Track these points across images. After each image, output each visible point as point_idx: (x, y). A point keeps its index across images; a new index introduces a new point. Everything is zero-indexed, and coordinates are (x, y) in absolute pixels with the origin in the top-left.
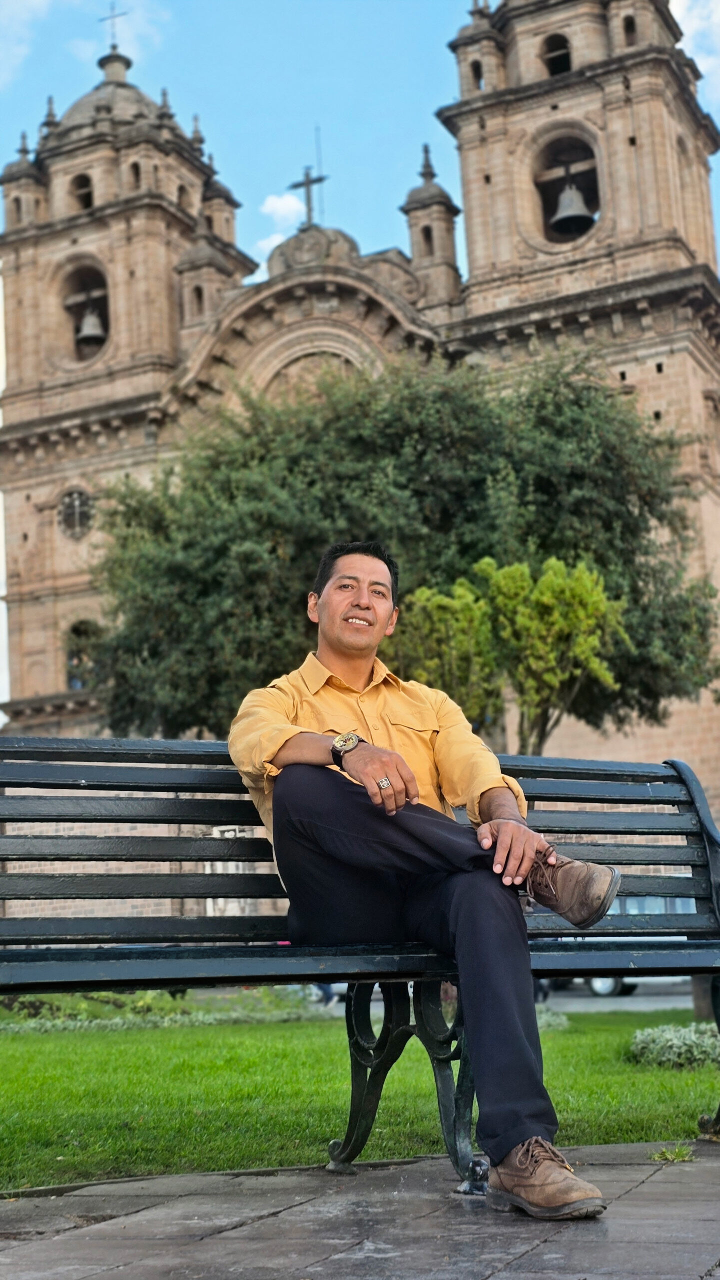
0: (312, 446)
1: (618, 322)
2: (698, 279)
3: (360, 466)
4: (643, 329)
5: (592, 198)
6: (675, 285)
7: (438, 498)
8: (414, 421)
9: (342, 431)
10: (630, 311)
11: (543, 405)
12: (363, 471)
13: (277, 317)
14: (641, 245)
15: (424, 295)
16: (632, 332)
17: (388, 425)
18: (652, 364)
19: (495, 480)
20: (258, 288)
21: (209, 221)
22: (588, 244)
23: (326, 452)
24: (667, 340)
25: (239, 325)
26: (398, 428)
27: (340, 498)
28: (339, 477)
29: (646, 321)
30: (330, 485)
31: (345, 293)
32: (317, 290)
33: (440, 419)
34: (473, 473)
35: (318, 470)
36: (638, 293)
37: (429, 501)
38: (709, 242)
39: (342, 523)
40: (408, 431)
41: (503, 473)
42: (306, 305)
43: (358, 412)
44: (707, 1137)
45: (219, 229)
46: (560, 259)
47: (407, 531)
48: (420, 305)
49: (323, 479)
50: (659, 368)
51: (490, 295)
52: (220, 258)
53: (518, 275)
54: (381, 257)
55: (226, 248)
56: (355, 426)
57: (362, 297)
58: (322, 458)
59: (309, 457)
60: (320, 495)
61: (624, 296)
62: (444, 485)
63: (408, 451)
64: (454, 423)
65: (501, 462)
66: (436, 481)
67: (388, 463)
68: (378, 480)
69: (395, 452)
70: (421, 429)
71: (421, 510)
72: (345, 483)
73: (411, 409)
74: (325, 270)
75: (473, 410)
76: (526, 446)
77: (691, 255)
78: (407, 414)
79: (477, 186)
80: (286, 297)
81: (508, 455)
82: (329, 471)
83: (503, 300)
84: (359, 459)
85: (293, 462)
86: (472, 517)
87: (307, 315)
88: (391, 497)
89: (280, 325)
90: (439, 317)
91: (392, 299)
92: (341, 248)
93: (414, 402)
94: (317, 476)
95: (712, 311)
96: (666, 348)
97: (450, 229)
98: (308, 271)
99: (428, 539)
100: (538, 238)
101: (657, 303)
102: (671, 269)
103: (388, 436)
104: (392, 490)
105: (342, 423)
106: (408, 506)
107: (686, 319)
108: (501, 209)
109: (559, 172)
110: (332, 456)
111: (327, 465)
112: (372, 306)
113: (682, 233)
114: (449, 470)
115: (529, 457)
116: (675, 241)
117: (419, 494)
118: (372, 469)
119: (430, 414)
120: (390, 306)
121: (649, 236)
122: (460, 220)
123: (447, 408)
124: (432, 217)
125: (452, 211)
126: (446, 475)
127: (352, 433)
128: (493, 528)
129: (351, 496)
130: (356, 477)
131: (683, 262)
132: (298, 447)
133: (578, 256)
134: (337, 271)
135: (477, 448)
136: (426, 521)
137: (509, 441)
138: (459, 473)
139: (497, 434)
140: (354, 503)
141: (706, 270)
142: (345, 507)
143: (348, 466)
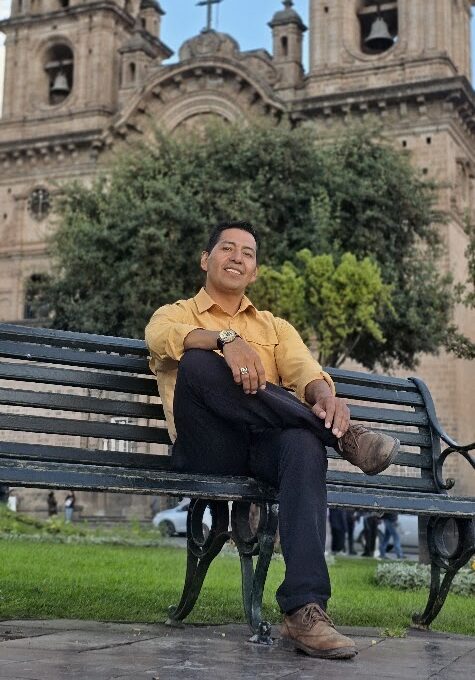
0: (198, 169)
1: (404, 108)
2: (458, 85)
3: (229, 185)
4: (420, 115)
5: (393, 28)
6: (443, 88)
7: (278, 210)
8: (267, 158)
9: (219, 161)
10: (412, 102)
11: (351, 155)
12: (231, 188)
13: (182, 87)
14: (423, 60)
15: (279, 80)
16: (413, 115)
17: (249, 160)
18: (423, 138)
19: (316, 200)
20: (172, 67)
21: (144, 22)
22: (388, 57)
23: (207, 173)
24: (435, 122)
25: (157, 90)
26: (256, 161)
27: (213, 204)
28: (214, 191)
29: (423, 109)
30: (208, 195)
31: (227, 75)
32: (210, 72)
33: (283, 159)
34: (302, 195)
35: (201, 185)
36: (418, 91)
37: (271, 211)
38: (468, 62)
39: (213, 220)
40: (262, 164)
41: (322, 196)
42: (202, 80)
43: (230, 150)
44: (417, 626)
45: (150, 27)
46: (370, 65)
48: (276, 87)
49: (204, 191)
50: (429, 140)
51: (322, 85)
52: (148, 46)
53: (341, 73)
54: (253, 54)
55: (153, 40)
56: (227, 158)
57: (239, 79)
58: (204, 177)
59: (196, 176)
60: (202, 201)
61: (409, 92)
62: (282, 201)
63: (260, 177)
64: (292, 162)
65: (321, 190)
66: (277, 199)
67: (248, 184)
68: (239, 194)
69: (252, 177)
70: (270, 164)
71: (266, 216)
72: (218, 195)
73: (265, 150)
74: (216, 59)
75: (305, 155)
76: (338, 180)
77: (455, 69)
78: (262, 153)
79: (319, 14)
80: (189, 74)
81: (327, 185)
82: (208, 186)
83: (330, 88)
84: (228, 180)
85: (185, 178)
86: (299, 224)
87: (203, 88)
88: (247, 206)
89: (184, 92)
90: (288, 95)
91: (258, 81)
92: (228, 46)
93: (268, 146)
94: (199, 189)
95: (466, 106)
96: (433, 128)
97: (300, 40)
98: (205, 59)
99: (268, 235)
100: (356, 51)
101: (431, 98)
102: (441, 77)
103: (248, 167)
104: (249, 202)
105: (218, 157)
106: (258, 214)
107: (448, 111)
108: (334, 30)
109: (373, 9)
110: (211, 176)
111: (207, 182)
112: (245, 85)
113: (450, 55)
114: (286, 191)
115: (339, 187)
116: (445, 59)
117: (265, 206)
118: (236, 187)
119: (277, 155)
120: (257, 86)
121: (429, 54)
122: (306, 35)
123: (288, 152)
124: (288, 31)
125: (302, 28)
126: (284, 195)
127: (225, 163)
128: (312, 231)
129: (221, 202)
130: (225, 191)
131: (450, 74)
132: (189, 169)
133: (381, 64)
134: (224, 60)
135: (305, 179)
136: (269, 223)
137: (327, 176)
138: (293, 194)
139: (320, 172)
140: (222, 207)
141: (465, 81)
142: (216, 210)
143: (221, 184)
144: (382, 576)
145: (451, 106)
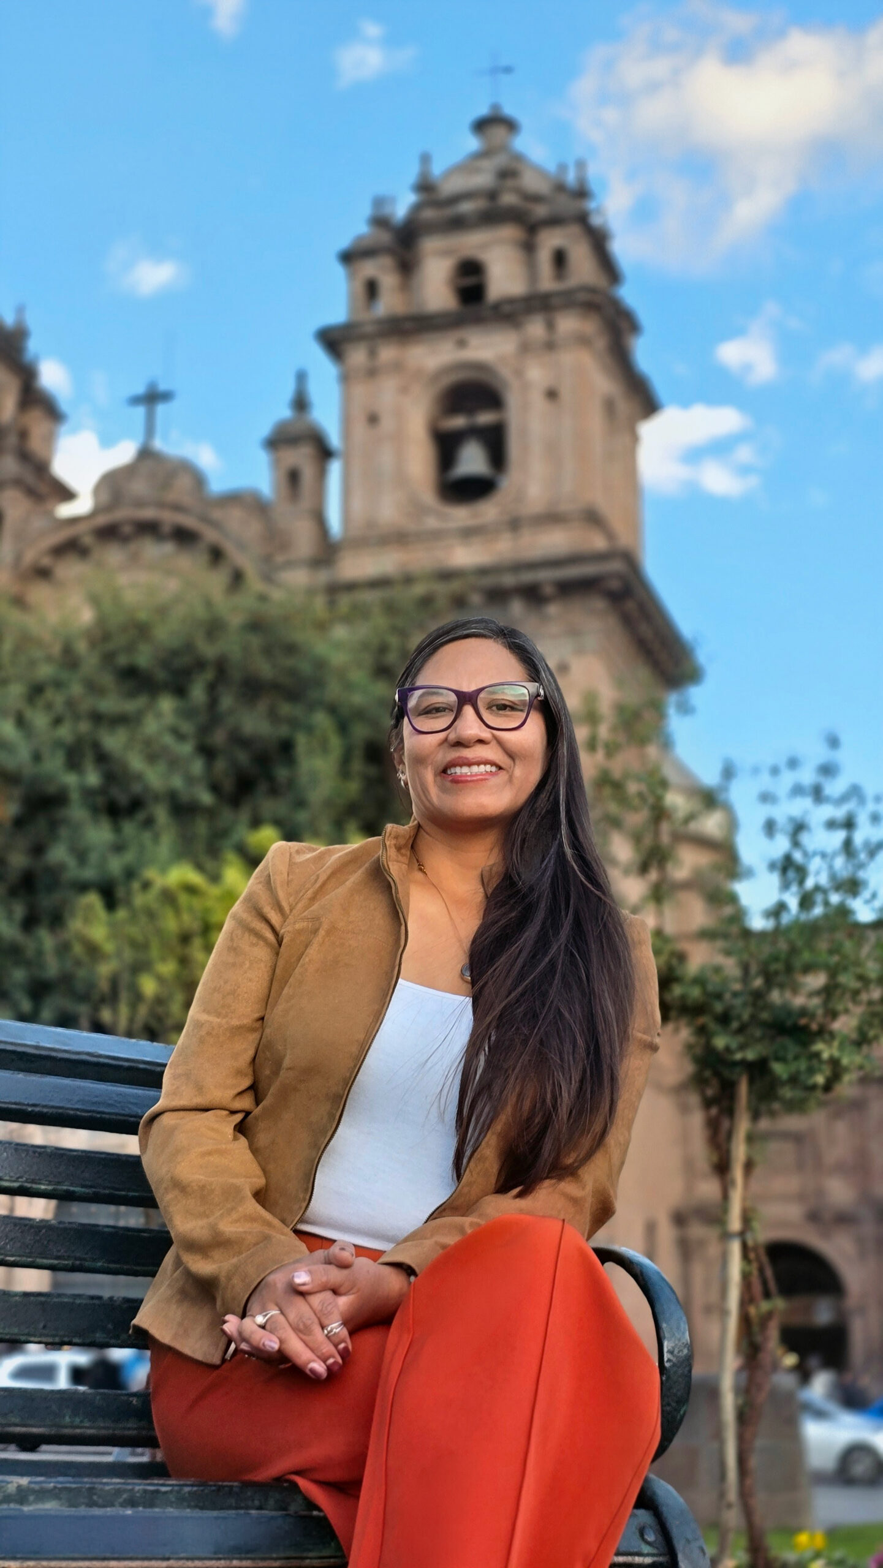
0: (65, 673)
1: (516, 607)
2: (616, 566)
3: (129, 706)
4: (546, 619)
5: (497, 455)
6: (589, 569)
7: (234, 762)
8: (209, 650)
9: (108, 658)
10: (532, 595)
11: (384, 649)
12: (132, 712)
13: (95, 556)
14: (552, 518)
15: (283, 548)
16: (535, 618)
17: (175, 653)
19: (309, 739)
20: (74, 521)
21: (23, 435)
22: (488, 510)
23: (84, 681)
24: (574, 632)
25: (46, 561)
26: (186, 660)
27: (95, 744)
28: (97, 718)
29: (553, 609)
30: (84, 727)
31: (184, 537)
32: (149, 529)
33: (246, 656)
34: (283, 731)
35: (70, 704)
36: (542, 575)
37: (220, 765)
38: (635, 524)
39: (93, 778)
40: (200, 664)
41: (321, 731)
42: (133, 546)
43: (133, 633)
45: (35, 444)
46: (452, 525)
47: (185, 797)
48: (277, 560)
49: (75, 717)
51: (364, 559)
52: (30, 478)
53: (399, 538)
54: (233, 499)
55: (41, 468)
56: (128, 650)
57: (206, 544)
58: (76, 689)
59: (58, 684)
60: (69, 737)
61: (528, 577)
62: (246, 743)
63: (198, 693)
64: (264, 661)
65: (319, 717)
67: (167, 704)
68: (151, 726)
69: (180, 691)
70: (221, 667)
71: (209, 773)
72: (106, 725)
73: (209, 637)
74: (161, 505)
75: (291, 649)
77: (610, 535)
79: (360, 428)
80: (109, 533)
81: (332, 710)
82: (84, 707)
83: (379, 566)
84: (132, 694)
85: (36, 691)
87: (134, 559)
88: (165, 749)
89: (100, 567)
90: (298, 577)
91: (242, 549)
92: (184, 483)
94: (67, 713)
95: (630, 605)
97: (322, 474)
98: (140, 503)
100: (428, 495)
101: (569, 589)
102: (586, 551)
103: (172, 670)
104: (168, 740)
105: (111, 645)
106: (188, 766)
107: (598, 613)
108: (386, 458)
109: (458, 422)
110: (93, 688)
111: (82, 699)
112: (216, 555)
113: (602, 510)
114: (253, 722)
115: (359, 714)
116: (593, 518)
117: (207, 752)
118: (143, 710)
119: (231, 646)
120: (238, 557)
121: (565, 507)
123: (255, 641)
124: (302, 457)
125: (325, 453)
126: (248, 730)
127: (122, 660)
130: (123, 719)
131: (598, 543)
132: (45, 671)
133: (471, 522)
134: (177, 508)
135: (292, 696)
136: (215, 788)
138: (265, 728)
139: (319, 683)
140: (115, 753)
141: (630, 560)
143: (111, 704)
145: (599, 604)
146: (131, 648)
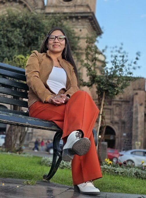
0: (3, 23)
1: (74, 20)
2: (91, 14)
3: (12, 29)
4: (79, 22)
6: (86, 15)
7: (28, 40)
8: (26, 22)
9: (10, 21)
10: (77, 18)
11: (54, 24)
12: (13, 30)
13: (5, 4)
14: (81, 6)
15: (37, 6)
16: (76, 23)
17: (20, 22)
18: (79, 29)
19: (41, 37)
22: (71, 3)
23: (6, 25)
24: (83, 25)
26: (22, 23)
27: (6, 35)
28: (7, 31)
29: (80, 21)
30: (5, 32)
31: (20, 2)
32: (15, 1)
33: (32, 23)
34: (36, 36)
35: (3, 28)
36: (79, 15)
37: (26, 40)
38: (94, 8)
39: (6, 40)
40: (24, 24)
41: (43, 36)
42: (12, 3)
43: (14, 18)
44: (45, 180)
46: (65, 5)
47: (20, 45)
48: (36, 8)
49: (4, 30)
50: (81, 30)
51: (50, 9)
53: (56, 6)
57: (24, 4)
58: (4, 26)
60: (2, 33)
61: (76, 15)
62: (30, 37)
63: (23, 28)
64: (34, 25)
65: (43, 34)
66: (29, 36)
67: (18, 30)
68: (16, 33)
69: (21, 28)
70: (28, 24)
71: (24, 41)
72: (8, 32)
73: (26, 20)
75: (39, 23)
77: (90, 10)
78: (25, 21)
82: (5, 29)
83: (52, 10)
84: (13, 28)
87: (12, 5)
88: (17, 37)
89: (6, 6)
90: (39, 11)
91: (30, 5)
93: (27, 18)
94: (2, 29)
95: (92, 21)
96: (82, 27)
99: (24, 47)
100: (61, 0)
101: (82, 18)
102: (86, 11)
103: (20, 24)
104: (18, 35)
105: (10, 19)
106: (21, 40)
107: (87, 22)
110: (7, 26)
111: (5, 27)
112: (25, 6)
113: (90, 5)
114: (32, 34)
116: (88, 6)
117: (24, 38)
118: (15, 30)
119: (29, 21)
120: (29, 7)
121: (83, 4)
123: (34, 21)
126: (31, 35)
127: (12, 22)
129: (9, 35)
130: (11, 31)
131: (89, 11)
133: (68, 5)
135: (39, 30)
136: (25, 44)
137: (45, 30)
138: (34, 35)
139: (43, 29)
140: (10, 37)
141: (93, 14)
142: (7, 37)
143: (10, 29)
144: (43, 161)
145: (88, 21)
146: (13, 20)
